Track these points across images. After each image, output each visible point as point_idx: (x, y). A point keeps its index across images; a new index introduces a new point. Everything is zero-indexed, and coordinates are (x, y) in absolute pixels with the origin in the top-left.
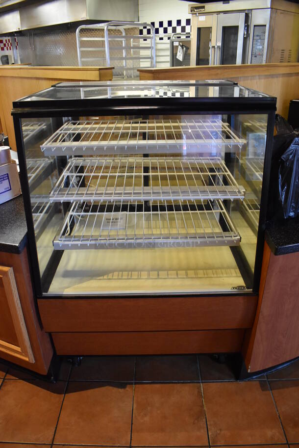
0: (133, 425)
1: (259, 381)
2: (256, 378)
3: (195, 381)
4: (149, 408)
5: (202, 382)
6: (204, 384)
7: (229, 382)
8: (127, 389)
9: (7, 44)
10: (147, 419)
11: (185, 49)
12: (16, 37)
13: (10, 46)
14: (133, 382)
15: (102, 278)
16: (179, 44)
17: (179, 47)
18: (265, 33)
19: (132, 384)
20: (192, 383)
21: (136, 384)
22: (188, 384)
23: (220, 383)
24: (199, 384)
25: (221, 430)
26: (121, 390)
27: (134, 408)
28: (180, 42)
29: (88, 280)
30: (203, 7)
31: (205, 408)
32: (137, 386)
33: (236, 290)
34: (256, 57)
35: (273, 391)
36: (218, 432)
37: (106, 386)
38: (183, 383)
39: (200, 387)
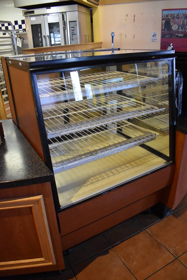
0: (131, 271)
1: (171, 214)
2: (169, 214)
3: (143, 229)
4: (132, 257)
5: (146, 228)
6: (148, 229)
7: (158, 222)
8: (110, 253)
11: (22, 39)
16: (18, 37)
17: (18, 38)
18: (76, 25)
19: (110, 248)
21: (113, 247)
22: (140, 233)
24: (145, 230)
25: (174, 247)
26: (108, 255)
27: (123, 261)
28: (17, 35)
30: (33, 12)
31: (159, 241)
32: (115, 248)
34: (73, 40)
35: (181, 216)
36: (174, 249)
37: (97, 258)
38: (137, 234)
39: (147, 231)
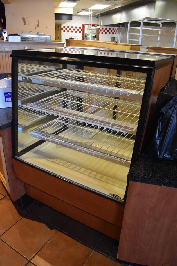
3: (92, 247)
4: (55, 247)
5: (95, 250)
6: (95, 252)
8: (53, 231)
9: (116, 31)
10: (49, 252)
12: (121, 28)
13: (117, 32)
14: (59, 229)
15: (50, 160)
19: (57, 229)
20: (89, 247)
21: (59, 230)
22: (86, 247)
23: (105, 257)
24: (92, 250)
26: (49, 230)
29: (42, 158)
32: (59, 232)
33: (112, 196)
37: (43, 223)
38: (83, 244)
39: (92, 252)
